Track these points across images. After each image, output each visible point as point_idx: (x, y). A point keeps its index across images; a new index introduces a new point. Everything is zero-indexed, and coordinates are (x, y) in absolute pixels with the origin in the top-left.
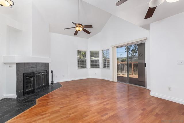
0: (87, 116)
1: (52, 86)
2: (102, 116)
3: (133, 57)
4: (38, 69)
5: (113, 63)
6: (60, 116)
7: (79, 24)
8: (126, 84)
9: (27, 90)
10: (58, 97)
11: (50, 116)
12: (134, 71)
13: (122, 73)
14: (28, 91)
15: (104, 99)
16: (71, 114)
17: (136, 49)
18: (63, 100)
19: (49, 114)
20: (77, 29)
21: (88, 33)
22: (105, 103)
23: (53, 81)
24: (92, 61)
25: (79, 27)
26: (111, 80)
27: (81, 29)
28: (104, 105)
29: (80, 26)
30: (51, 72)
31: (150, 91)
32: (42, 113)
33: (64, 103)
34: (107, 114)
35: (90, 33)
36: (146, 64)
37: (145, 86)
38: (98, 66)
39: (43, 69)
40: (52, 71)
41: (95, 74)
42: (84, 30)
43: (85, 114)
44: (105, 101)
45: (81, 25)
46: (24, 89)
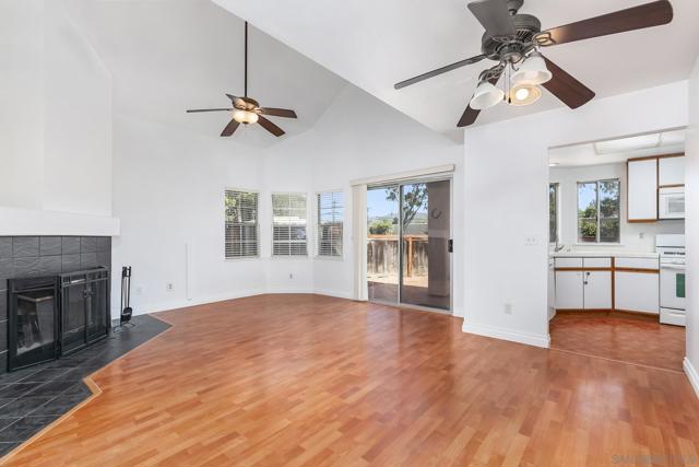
0: (299, 402)
1: (127, 329)
2: (344, 396)
3: (409, 217)
4: (67, 262)
5: (355, 239)
6: (211, 413)
7: (247, 100)
8: (394, 307)
9: (21, 350)
10: (176, 363)
11: (171, 419)
12: (415, 265)
13: (377, 271)
14: (26, 353)
15: (339, 353)
16: (246, 404)
17: (418, 191)
18: (197, 371)
19: (167, 415)
20: (240, 116)
21: (277, 132)
22: (344, 364)
23: (129, 310)
24: (280, 232)
25: (247, 110)
26: (349, 295)
27: (253, 118)
28: (343, 369)
29: (251, 106)
30: (124, 274)
31: (462, 319)
32: (138, 417)
33: (205, 379)
34: (356, 390)
35: (284, 133)
36: (451, 242)
37: (448, 309)
38: (301, 250)
39: (88, 259)
40: (125, 269)
41: (291, 276)
42: (263, 122)
43: (291, 399)
44: (344, 359)
45: (255, 103)
46: (8, 347)
